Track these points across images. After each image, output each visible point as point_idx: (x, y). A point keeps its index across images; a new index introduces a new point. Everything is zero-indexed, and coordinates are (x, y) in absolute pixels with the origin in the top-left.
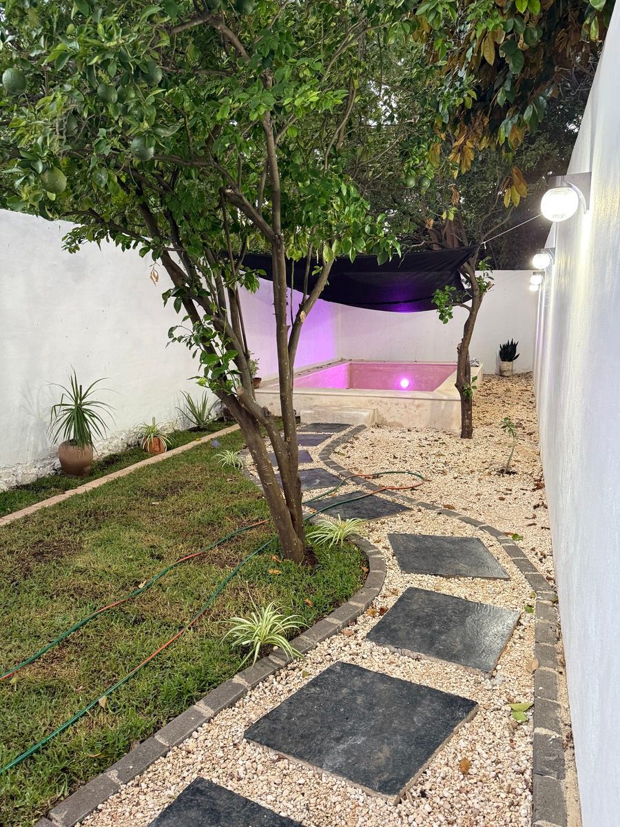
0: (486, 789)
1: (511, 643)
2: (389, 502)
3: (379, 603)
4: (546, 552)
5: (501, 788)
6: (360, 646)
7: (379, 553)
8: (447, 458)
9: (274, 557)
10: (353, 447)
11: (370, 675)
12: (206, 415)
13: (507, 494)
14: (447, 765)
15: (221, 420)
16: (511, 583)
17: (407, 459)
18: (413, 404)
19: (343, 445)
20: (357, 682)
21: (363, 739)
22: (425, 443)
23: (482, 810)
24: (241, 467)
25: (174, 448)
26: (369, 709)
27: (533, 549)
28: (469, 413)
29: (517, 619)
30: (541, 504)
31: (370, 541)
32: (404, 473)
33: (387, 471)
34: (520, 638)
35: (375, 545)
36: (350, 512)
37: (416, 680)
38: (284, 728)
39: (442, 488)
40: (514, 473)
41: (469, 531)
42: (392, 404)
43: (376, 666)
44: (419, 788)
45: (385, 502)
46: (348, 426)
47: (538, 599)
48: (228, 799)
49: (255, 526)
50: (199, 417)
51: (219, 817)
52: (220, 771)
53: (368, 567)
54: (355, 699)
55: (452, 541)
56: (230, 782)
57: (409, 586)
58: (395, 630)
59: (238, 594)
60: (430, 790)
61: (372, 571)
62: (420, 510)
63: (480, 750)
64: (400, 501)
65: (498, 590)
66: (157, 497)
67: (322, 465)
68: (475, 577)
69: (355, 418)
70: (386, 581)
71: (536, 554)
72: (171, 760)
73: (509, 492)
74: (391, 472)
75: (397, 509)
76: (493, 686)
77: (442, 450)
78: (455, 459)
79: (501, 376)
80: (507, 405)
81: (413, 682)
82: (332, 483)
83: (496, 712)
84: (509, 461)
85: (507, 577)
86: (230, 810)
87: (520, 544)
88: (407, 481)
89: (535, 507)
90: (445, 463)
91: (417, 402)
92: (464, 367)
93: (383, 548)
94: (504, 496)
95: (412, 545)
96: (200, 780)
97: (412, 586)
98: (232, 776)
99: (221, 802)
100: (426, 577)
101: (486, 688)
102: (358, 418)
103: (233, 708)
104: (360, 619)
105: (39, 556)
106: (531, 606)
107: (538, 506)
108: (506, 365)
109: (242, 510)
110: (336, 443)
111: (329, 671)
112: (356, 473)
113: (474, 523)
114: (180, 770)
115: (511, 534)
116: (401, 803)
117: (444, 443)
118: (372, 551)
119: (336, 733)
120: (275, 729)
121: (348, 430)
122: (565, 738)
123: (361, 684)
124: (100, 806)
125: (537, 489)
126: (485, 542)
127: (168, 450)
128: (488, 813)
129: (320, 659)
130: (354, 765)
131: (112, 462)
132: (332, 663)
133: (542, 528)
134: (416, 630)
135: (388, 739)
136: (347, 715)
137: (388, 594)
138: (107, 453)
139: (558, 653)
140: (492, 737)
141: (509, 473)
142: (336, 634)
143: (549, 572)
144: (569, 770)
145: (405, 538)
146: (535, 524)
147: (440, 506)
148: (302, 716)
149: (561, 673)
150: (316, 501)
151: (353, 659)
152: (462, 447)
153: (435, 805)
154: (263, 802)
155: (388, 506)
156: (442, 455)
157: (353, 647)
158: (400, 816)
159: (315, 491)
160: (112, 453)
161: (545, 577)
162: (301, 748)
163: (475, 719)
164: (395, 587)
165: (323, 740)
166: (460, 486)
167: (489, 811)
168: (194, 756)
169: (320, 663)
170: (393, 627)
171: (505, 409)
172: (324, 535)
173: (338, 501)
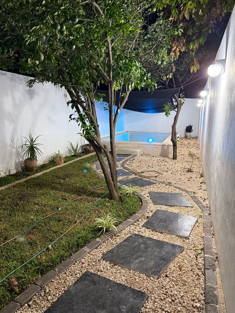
0: (188, 274)
1: (195, 228)
2: (148, 181)
3: (147, 215)
4: (206, 198)
5: (194, 274)
6: (141, 229)
7: (145, 198)
8: (168, 166)
9: (108, 199)
10: (133, 162)
11: (145, 238)
12: (78, 150)
13: (191, 179)
14: (174, 267)
15: (83, 152)
16: (194, 208)
17: (153, 167)
18: (155, 147)
19: (129, 162)
20: (141, 240)
21: (144, 258)
22: (159, 161)
23: (187, 281)
24: (92, 169)
25: (66, 162)
26: (146, 249)
27: (201, 197)
28: (176, 150)
29: (196, 220)
30: (203, 182)
31: (142, 194)
32: (153, 171)
33: (146, 171)
34: (198, 226)
35: (144, 195)
36: (134, 184)
37: (162, 240)
38: (116, 255)
39: (167, 176)
40: (193, 172)
41: (177, 191)
42: (147, 147)
43: (147, 235)
44: (165, 274)
45: (146, 181)
46: (131, 155)
47: (204, 213)
48: (98, 277)
49: (99, 189)
50: (75, 151)
51: (96, 283)
52: (95, 269)
53: (142, 203)
54: (141, 246)
55: (172, 194)
56: (98, 273)
57: (157, 209)
58: (153, 223)
59: (95, 212)
60: (169, 275)
61: (143, 204)
62: (159, 184)
63: (186, 262)
64: (152, 181)
65: (189, 211)
66: (62, 179)
67: (122, 168)
68: (181, 206)
69: (133, 152)
70: (149, 207)
71: (202, 199)
72: (77, 266)
73: (191, 178)
74: (147, 171)
75: (150, 184)
76: (189, 242)
77: (166, 164)
78: (171, 167)
79: (186, 138)
80: (189, 148)
81: (161, 240)
82: (126, 175)
83: (190, 250)
84: (191, 168)
85: (192, 206)
86: (99, 281)
87: (196, 195)
88: (154, 174)
89: (201, 183)
90: (167, 168)
91: (156, 146)
92: (174, 133)
93: (147, 196)
94: (189, 179)
95: (157, 195)
96: (87, 272)
97: (158, 209)
98: (98, 271)
99: (96, 279)
100: (163, 206)
101: (187, 242)
102: (134, 152)
103: (97, 249)
104: (140, 220)
105: (20, 199)
106: (201, 216)
107: (202, 182)
108: (188, 134)
109: (94, 183)
110: (126, 161)
111: (130, 237)
112: (135, 171)
113: (179, 189)
114: (80, 269)
115: (193, 192)
116: (159, 278)
117: (167, 161)
118: (143, 197)
119: (134, 257)
120: (113, 255)
121: (131, 156)
122: (215, 258)
123: (142, 241)
124: (53, 280)
125: (201, 177)
126: (183, 195)
127: (64, 163)
128: (189, 282)
129: (127, 233)
130: (142, 267)
131: (43, 167)
132: (131, 234)
133: (204, 190)
134: (160, 223)
135: (153, 258)
136: (138, 251)
137: (149, 212)
138: (42, 163)
139: (212, 231)
140: (189, 258)
141: (190, 172)
142: (132, 225)
143: (207, 205)
144: (217, 268)
145: (154, 193)
146: (201, 189)
147: (166, 182)
148: (122, 251)
149: (213, 237)
150: (121, 181)
151: (138, 233)
152: (173, 163)
153: (171, 279)
154: (110, 278)
155: (148, 182)
156: (166, 165)
157: (138, 229)
158: (159, 283)
159: (120, 177)
160: (43, 164)
161: (206, 206)
162: (122, 261)
163: (183, 252)
164: (152, 209)
165: (130, 259)
166: (173, 176)
167: (190, 281)
168: (85, 264)
169: (127, 234)
170: (152, 222)
171: (188, 149)
172: (125, 192)
173: (129, 181)
